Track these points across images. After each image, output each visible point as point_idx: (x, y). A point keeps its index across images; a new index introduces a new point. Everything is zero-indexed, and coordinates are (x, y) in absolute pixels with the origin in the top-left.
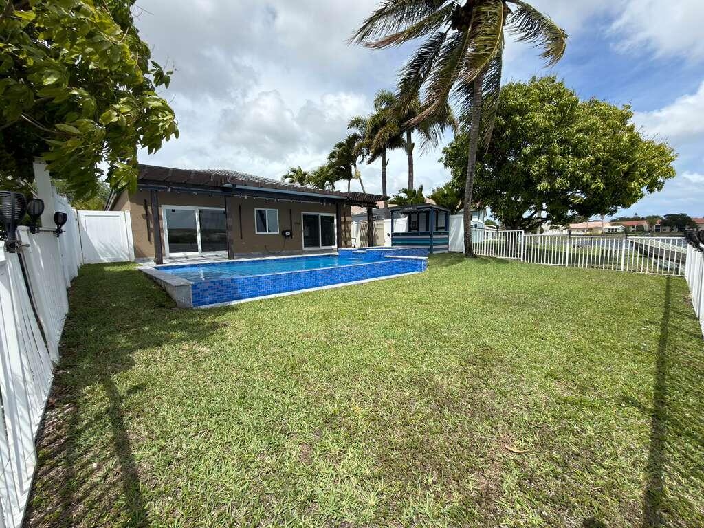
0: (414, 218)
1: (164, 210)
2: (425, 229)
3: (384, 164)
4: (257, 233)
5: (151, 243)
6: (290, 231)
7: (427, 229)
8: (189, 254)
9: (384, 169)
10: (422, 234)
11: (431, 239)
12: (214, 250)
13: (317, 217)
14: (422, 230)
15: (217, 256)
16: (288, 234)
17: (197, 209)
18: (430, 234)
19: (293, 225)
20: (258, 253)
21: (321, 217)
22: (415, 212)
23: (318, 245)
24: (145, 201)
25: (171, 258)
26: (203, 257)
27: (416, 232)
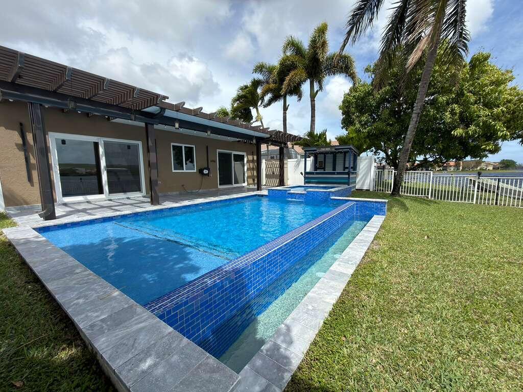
0: (321, 158)
1: (53, 139)
2: (332, 169)
3: (285, 108)
4: (173, 171)
5: (32, 185)
6: (208, 169)
7: (334, 169)
8: (91, 197)
9: (285, 113)
10: (338, 173)
11: (349, 178)
12: (124, 191)
13: (230, 155)
14: (329, 169)
15: (128, 198)
16: (206, 172)
17: (101, 141)
18: (348, 173)
19: (209, 161)
20: (175, 193)
21: (234, 155)
22: (332, 153)
23: (231, 183)
24: (21, 124)
25: (65, 204)
26: (110, 200)
27: (322, 171)
